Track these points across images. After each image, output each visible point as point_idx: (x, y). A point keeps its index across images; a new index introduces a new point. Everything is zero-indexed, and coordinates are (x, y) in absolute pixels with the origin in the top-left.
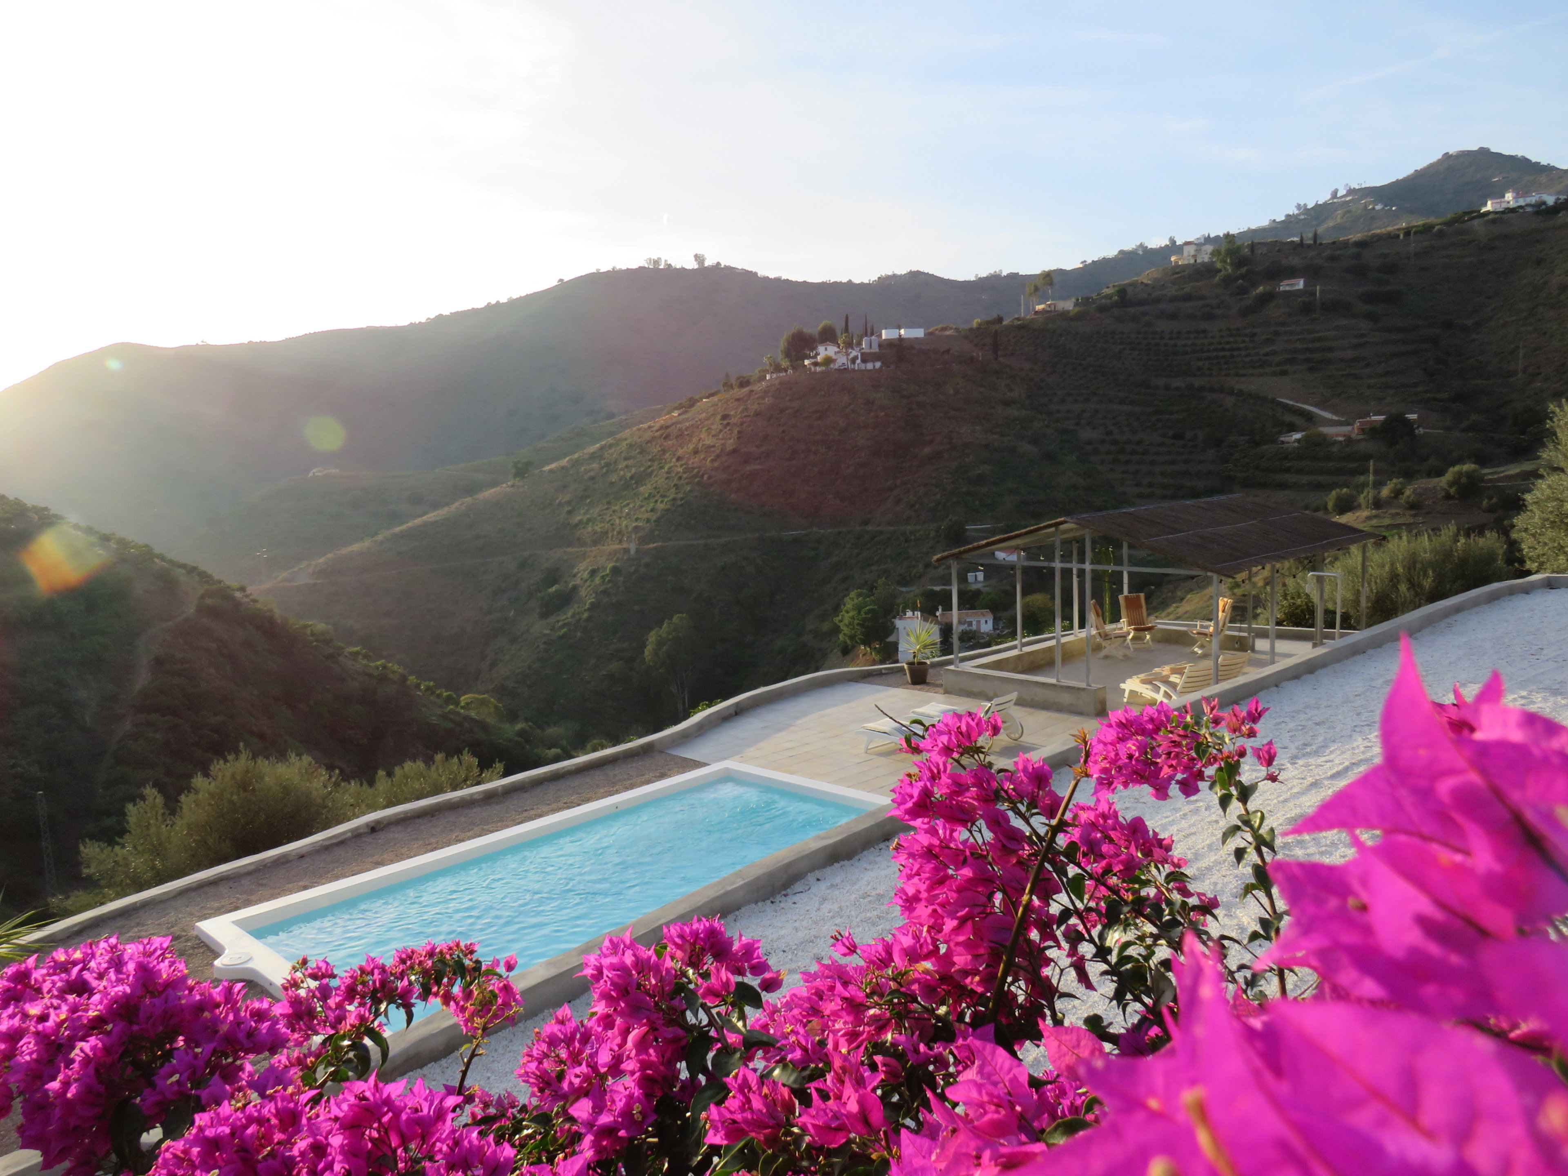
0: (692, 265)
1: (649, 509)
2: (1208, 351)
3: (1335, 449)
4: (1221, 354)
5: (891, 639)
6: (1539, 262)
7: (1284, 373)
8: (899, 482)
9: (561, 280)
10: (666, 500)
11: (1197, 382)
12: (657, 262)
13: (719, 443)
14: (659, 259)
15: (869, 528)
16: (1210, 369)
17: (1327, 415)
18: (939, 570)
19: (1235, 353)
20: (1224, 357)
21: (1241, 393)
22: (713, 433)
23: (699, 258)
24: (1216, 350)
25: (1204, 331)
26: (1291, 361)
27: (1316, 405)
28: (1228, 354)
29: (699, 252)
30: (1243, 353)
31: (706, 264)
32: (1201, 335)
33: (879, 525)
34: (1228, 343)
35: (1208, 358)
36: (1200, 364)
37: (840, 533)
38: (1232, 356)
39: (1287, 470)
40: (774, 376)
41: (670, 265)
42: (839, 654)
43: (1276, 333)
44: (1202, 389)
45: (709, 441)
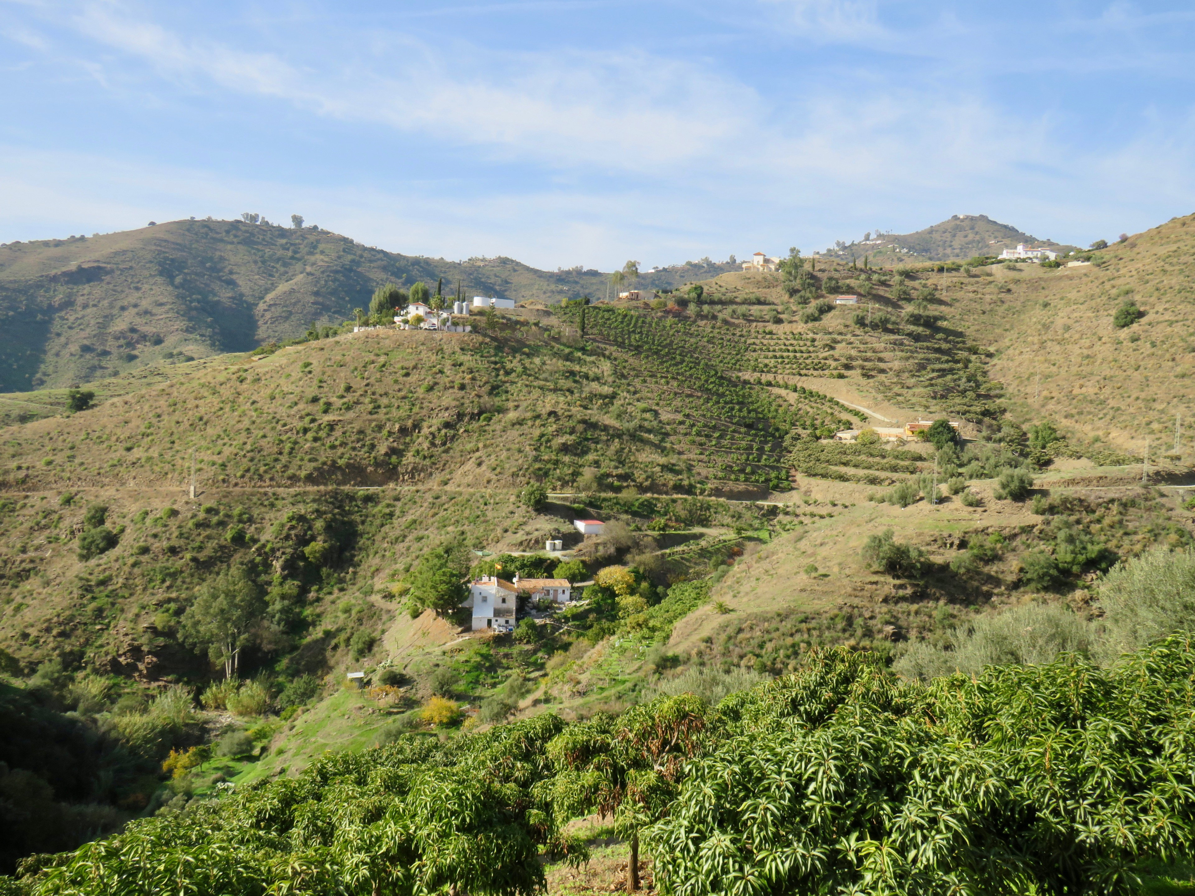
0: (288, 224)
1: (216, 452)
2: (774, 351)
3: (888, 447)
4: (785, 354)
5: (466, 604)
6: (1046, 305)
7: (841, 376)
8: (481, 445)
9: (152, 224)
10: (235, 443)
11: (765, 378)
12: (254, 218)
13: (298, 390)
14: (257, 215)
15: (448, 488)
16: (776, 367)
17: (878, 416)
18: (518, 535)
19: (798, 355)
20: (788, 357)
21: (804, 391)
22: (292, 379)
23: (298, 220)
24: (781, 350)
25: (771, 333)
26: (847, 367)
27: (869, 407)
28: (791, 355)
29: (298, 214)
30: (805, 355)
31: (304, 225)
32: (768, 336)
33: (459, 486)
34: (792, 345)
35: (775, 357)
36: (767, 361)
37: (417, 491)
38: (795, 357)
39: (845, 464)
40: (363, 329)
41: (267, 223)
42: (409, 617)
43: (835, 341)
44: (769, 384)
45: (291, 388)
